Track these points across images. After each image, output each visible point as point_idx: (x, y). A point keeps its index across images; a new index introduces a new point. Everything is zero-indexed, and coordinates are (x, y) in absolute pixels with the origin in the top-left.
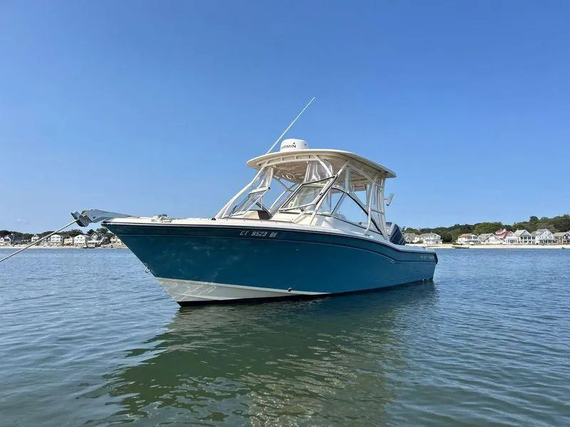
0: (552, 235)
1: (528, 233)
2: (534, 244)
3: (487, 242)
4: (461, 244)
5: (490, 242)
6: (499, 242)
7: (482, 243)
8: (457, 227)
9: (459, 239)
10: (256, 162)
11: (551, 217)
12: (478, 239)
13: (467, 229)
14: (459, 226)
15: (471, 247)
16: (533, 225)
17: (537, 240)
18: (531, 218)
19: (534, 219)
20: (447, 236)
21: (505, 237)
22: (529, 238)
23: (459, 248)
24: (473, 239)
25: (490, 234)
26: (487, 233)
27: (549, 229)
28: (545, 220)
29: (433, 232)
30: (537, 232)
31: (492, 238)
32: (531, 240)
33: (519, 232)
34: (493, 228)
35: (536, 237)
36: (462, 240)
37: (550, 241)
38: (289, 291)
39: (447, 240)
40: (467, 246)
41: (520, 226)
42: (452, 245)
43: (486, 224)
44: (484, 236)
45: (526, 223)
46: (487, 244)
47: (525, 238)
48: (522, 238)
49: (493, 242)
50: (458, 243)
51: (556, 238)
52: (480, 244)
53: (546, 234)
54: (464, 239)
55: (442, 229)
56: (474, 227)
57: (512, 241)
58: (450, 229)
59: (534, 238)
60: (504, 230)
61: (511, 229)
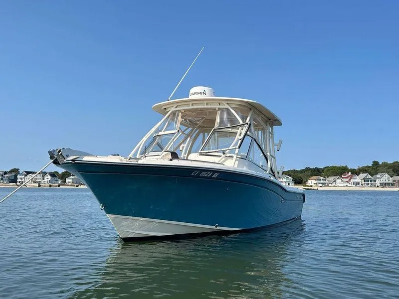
0: (391, 179)
1: (370, 176)
2: (375, 186)
3: (334, 184)
4: (311, 186)
5: (337, 185)
6: (345, 185)
7: (330, 185)
8: (308, 169)
9: (309, 181)
10: (161, 106)
11: (390, 162)
12: (326, 182)
13: (317, 172)
14: (310, 169)
15: (320, 189)
16: (374, 169)
17: (378, 183)
18: (374, 162)
19: (376, 163)
20: (299, 178)
21: (350, 180)
22: (371, 181)
23: (309, 189)
24: (321, 182)
25: (337, 177)
26: (335, 176)
27: (388, 173)
28: (385, 165)
29: (286, 174)
30: (378, 176)
31: (339, 181)
32: (373, 183)
33: (363, 175)
34: (340, 172)
35: (377, 180)
36: (311, 182)
37: (389, 184)
38: (216, 227)
39: (298, 182)
40: (316, 188)
41: (364, 170)
42: (303, 187)
43: (334, 168)
44: (331, 179)
45: (369, 167)
46: (334, 186)
47: (368, 181)
48: (365, 181)
49: (340, 184)
50: (309, 184)
51: (394, 181)
52: (328, 186)
53: (385, 178)
54: (314, 181)
55: (294, 171)
56: (323, 170)
57: (356, 184)
58: (302, 171)
59: (375, 181)
60: (350, 174)
61: (355, 173)
